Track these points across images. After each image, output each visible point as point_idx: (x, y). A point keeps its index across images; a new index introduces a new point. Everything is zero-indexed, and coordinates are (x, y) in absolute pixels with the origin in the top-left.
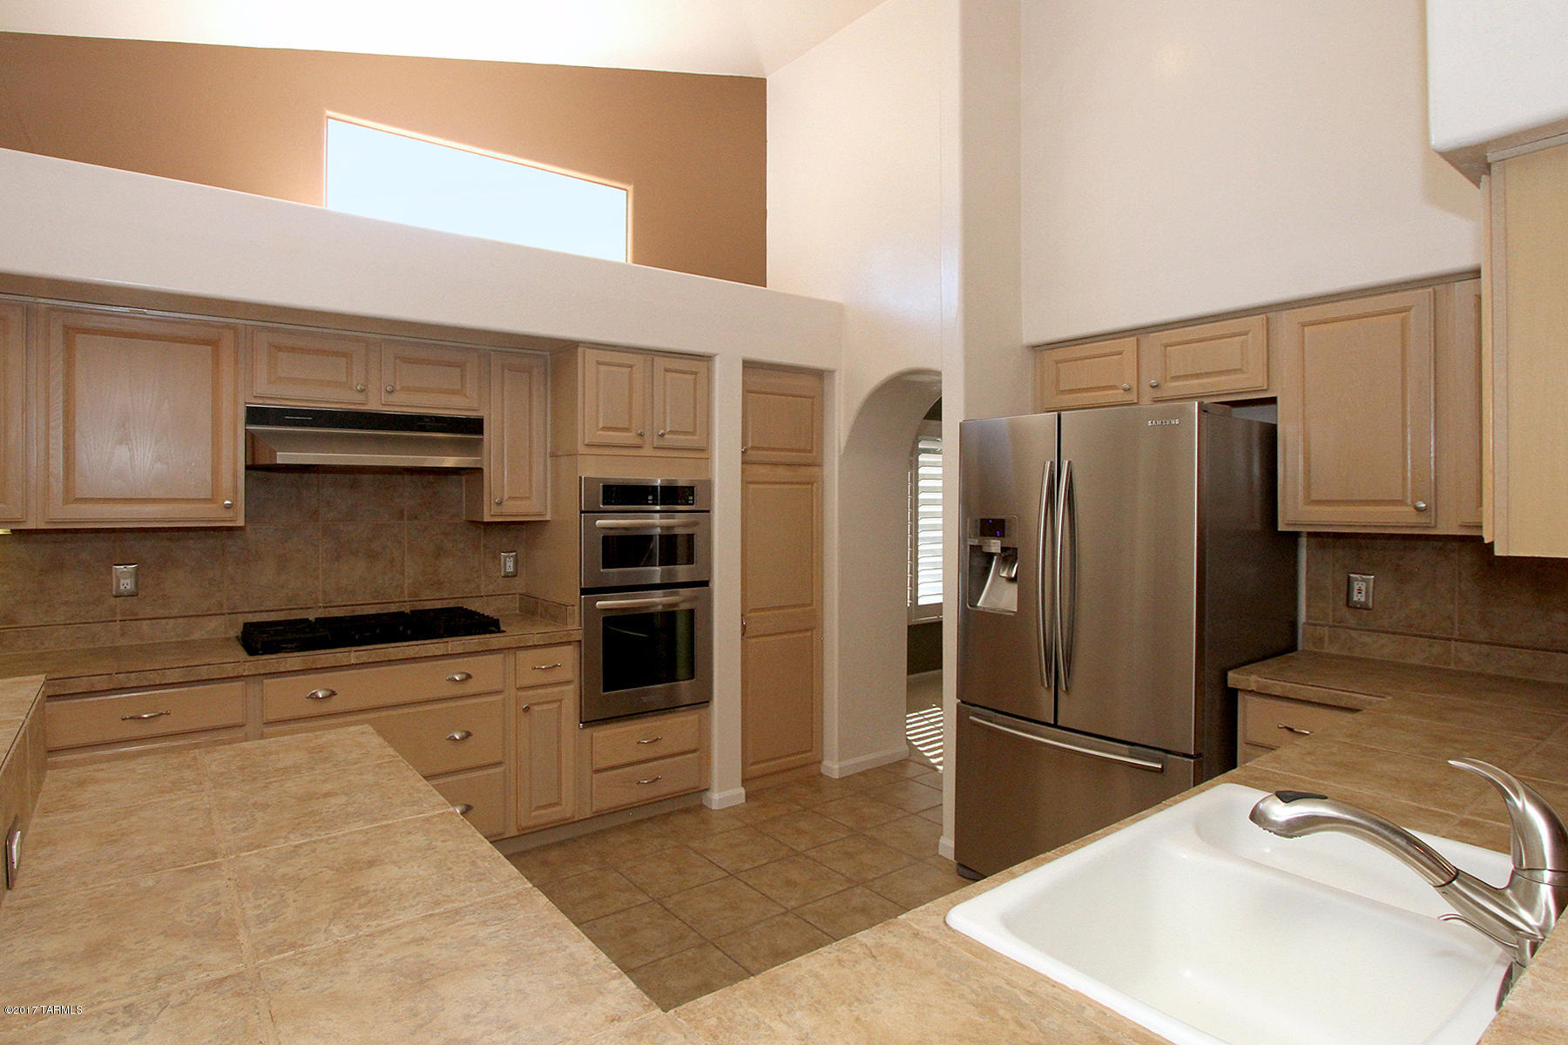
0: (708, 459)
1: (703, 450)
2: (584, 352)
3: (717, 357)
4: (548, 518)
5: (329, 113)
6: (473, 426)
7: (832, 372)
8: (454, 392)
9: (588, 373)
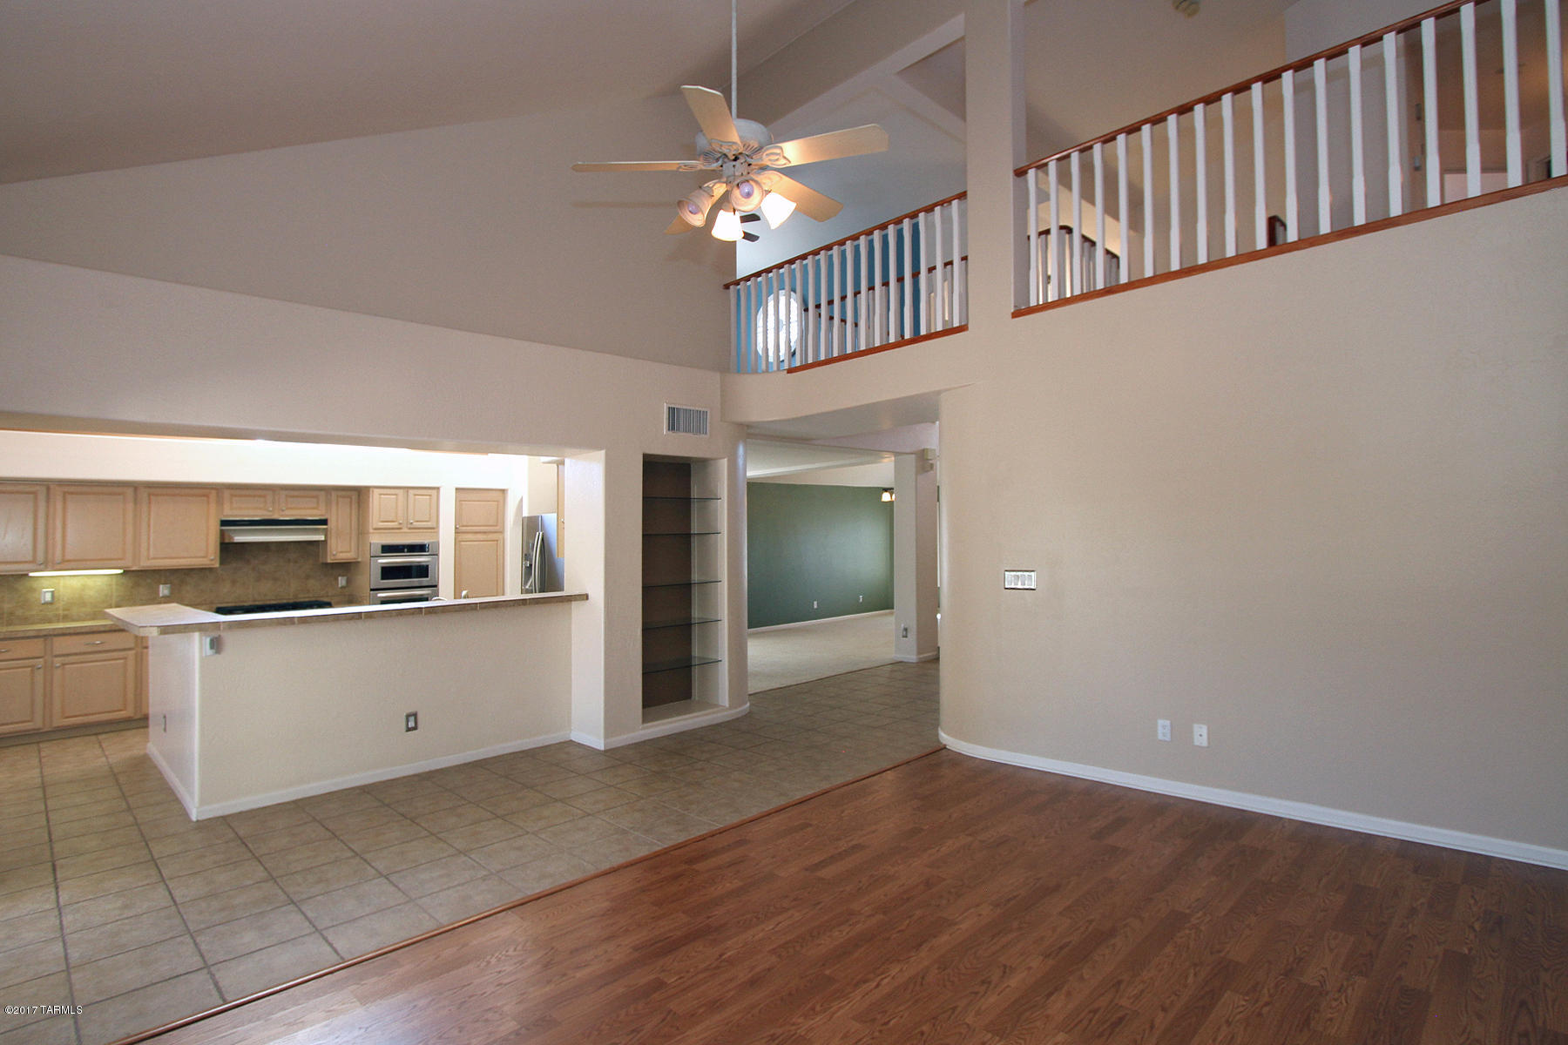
0: (438, 533)
1: (434, 528)
2: (372, 491)
3: (442, 488)
4: (359, 560)
6: (324, 523)
7: (507, 490)
8: (313, 508)
9: (375, 501)
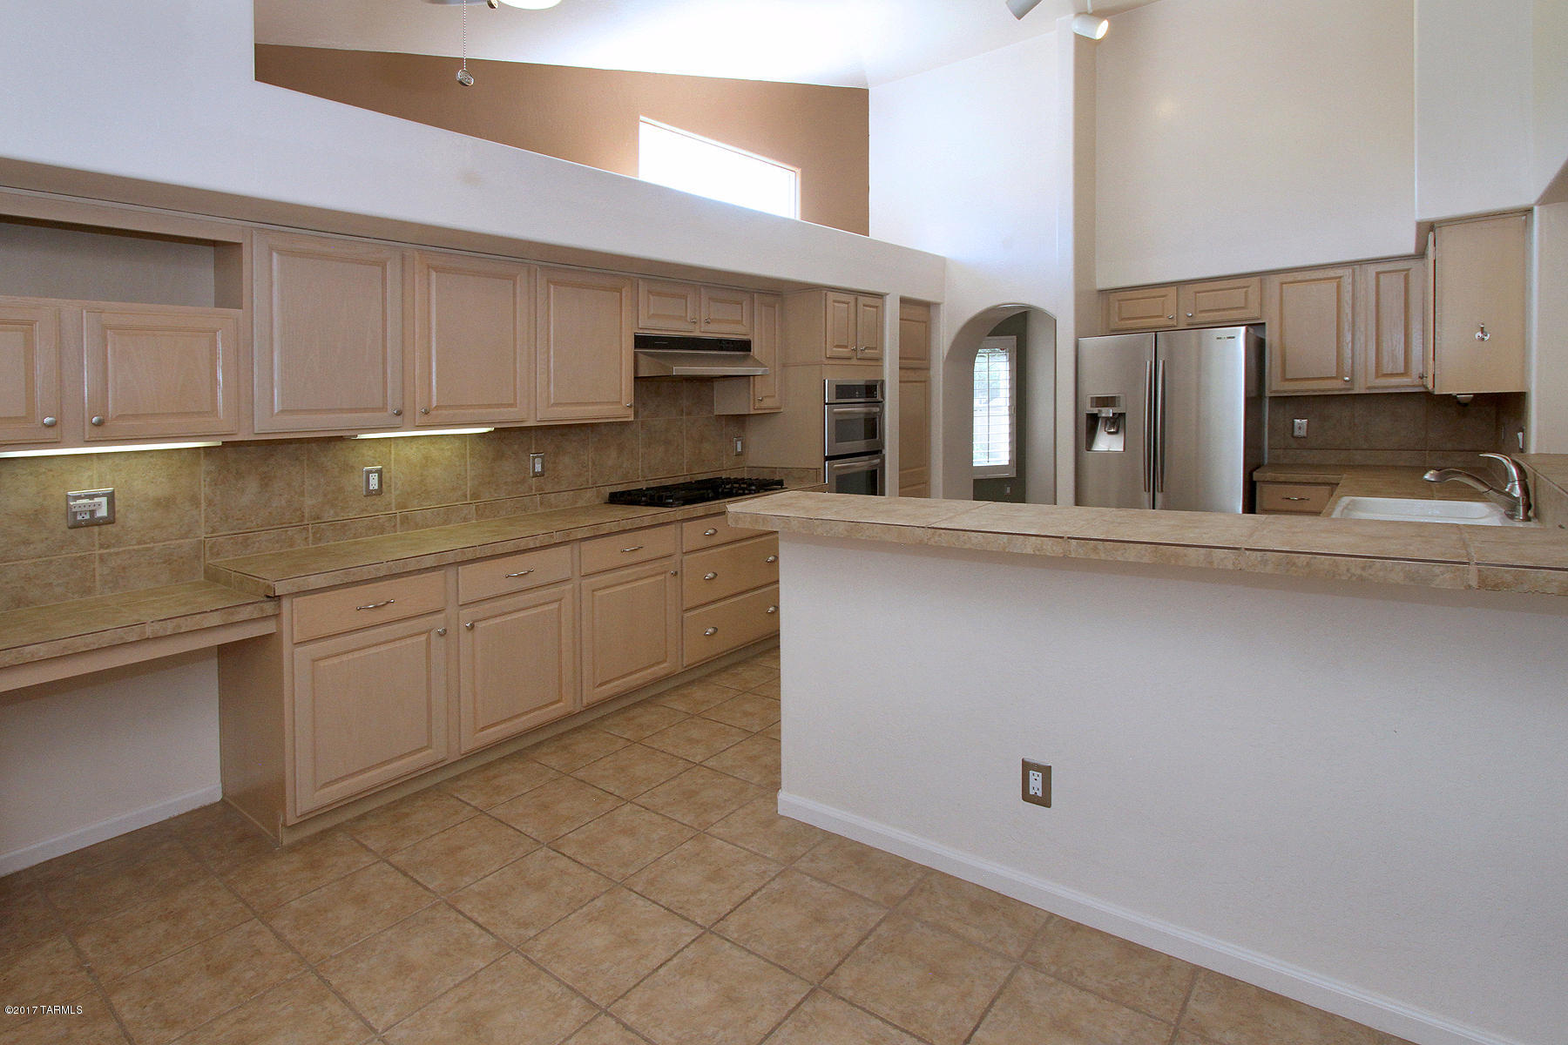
0: (883, 366)
1: (880, 359)
2: (826, 294)
3: (887, 296)
4: (782, 410)
5: (642, 118)
6: (745, 346)
7: (937, 305)
8: (737, 323)
